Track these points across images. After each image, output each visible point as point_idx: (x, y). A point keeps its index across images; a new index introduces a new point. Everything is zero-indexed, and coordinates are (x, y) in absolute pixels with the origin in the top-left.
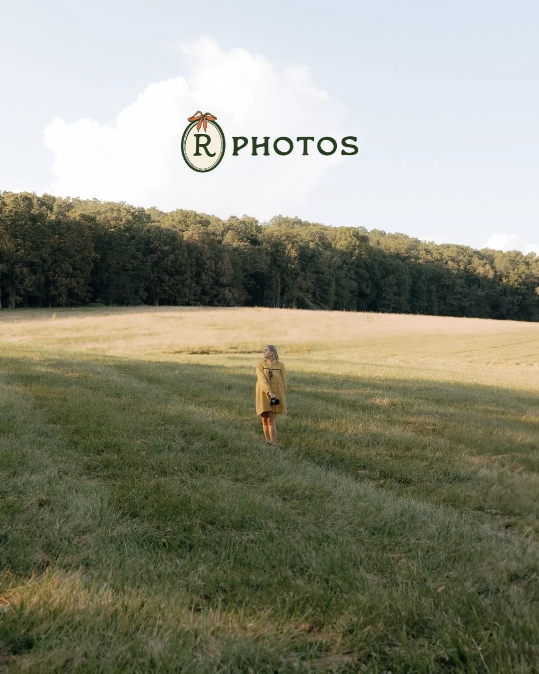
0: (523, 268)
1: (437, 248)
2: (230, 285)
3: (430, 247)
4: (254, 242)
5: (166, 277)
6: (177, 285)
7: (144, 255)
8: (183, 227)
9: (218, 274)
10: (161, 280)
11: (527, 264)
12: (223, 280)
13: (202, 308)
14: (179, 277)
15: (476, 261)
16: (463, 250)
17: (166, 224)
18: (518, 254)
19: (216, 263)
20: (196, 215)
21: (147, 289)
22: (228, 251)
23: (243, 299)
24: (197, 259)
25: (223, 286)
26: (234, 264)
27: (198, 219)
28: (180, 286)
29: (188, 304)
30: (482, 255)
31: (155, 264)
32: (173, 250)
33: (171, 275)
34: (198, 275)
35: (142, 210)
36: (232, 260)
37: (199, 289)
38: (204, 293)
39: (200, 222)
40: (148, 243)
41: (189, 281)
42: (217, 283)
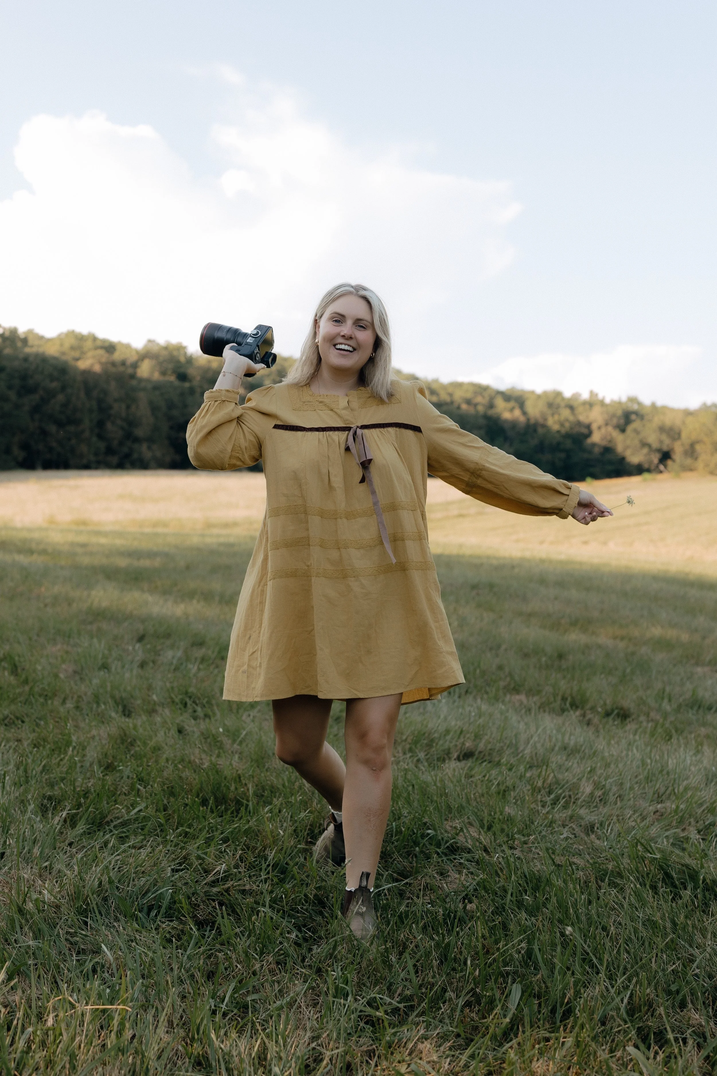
0: (566, 413)
1: (444, 387)
2: (150, 440)
3: (434, 386)
4: (183, 377)
5: (53, 428)
6: (69, 439)
7: (19, 395)
8: (77, 354)
9: (131, 423)
10: (44, 433)
11: (571, 408)
12: (139, 432)
13: (108, 472)
14: (71, 428)
15: (500, 404)
16: (481, 389)
17: (52, 351)
18: (558, 394)
19: (128, 407)
20: (95, 339)
21: (25, 446)
22: (144, 389)
23: (168, 459)
24: (100, 401)
25: (137, 440)
26: (154, 409)
27: (99, 344)
28: (73, 441)
29: (87, 467)
30: (507, 396)
31: (36, 409)
32: (63, 388)
33: (60, 425)
34: (101, 424)
35: (14, 332)
36: (151, 403)
37: (102, 445)
38: (110, 451)
39: (102, 348)
40: (24, 377)
41: (87, 434)
42: (129, 436)
